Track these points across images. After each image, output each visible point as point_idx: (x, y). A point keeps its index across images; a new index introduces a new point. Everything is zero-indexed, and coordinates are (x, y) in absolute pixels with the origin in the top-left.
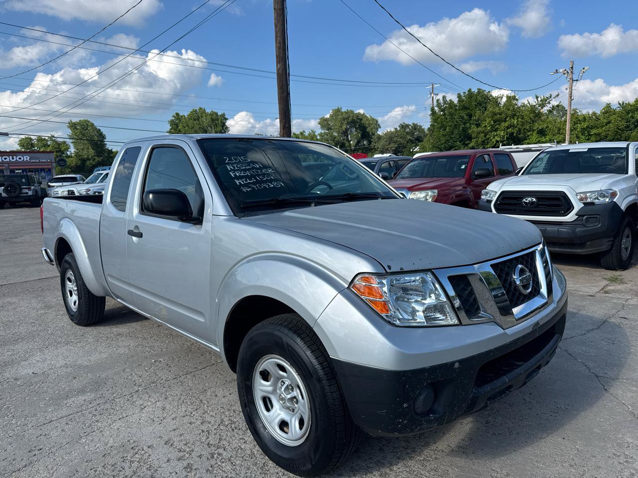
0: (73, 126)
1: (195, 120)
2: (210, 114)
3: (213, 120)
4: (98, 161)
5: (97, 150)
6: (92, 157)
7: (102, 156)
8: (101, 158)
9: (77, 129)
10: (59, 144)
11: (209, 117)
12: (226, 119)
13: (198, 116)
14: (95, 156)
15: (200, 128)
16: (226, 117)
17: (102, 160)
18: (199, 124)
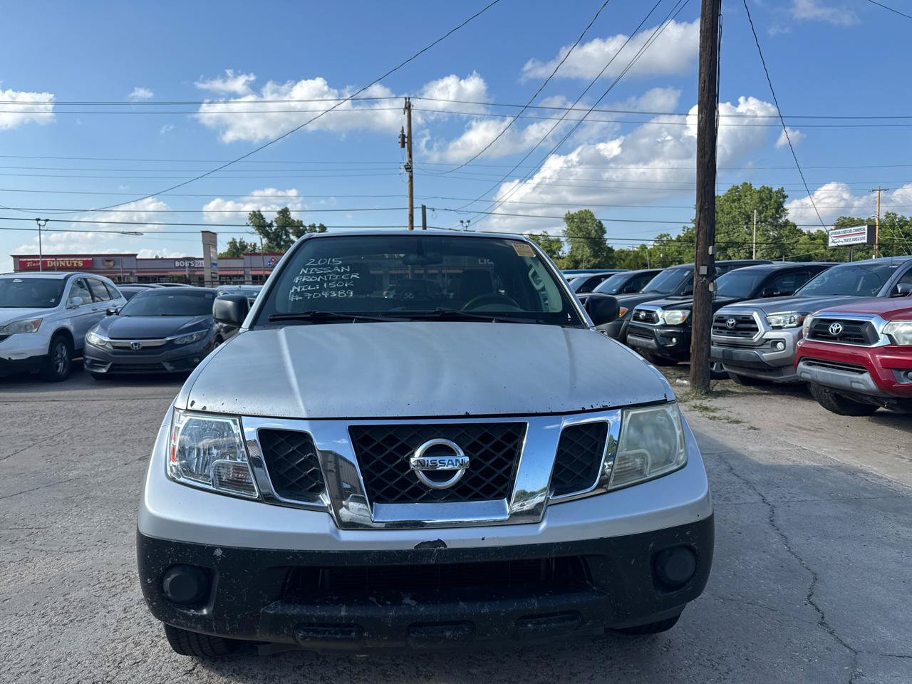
0: (570, 219)
1: (734, 201)
2: (758, 191)
3: (762, 200)
4: (594, 263)
5: (594, 249)
6: (587, 258)
7: (599, 257)
8: (599, 259)
9: (574, 222)
10: (551, 242)
11: (756, 197)
12: (784, 197)
13: (740, 196)
14: (590, 256)
15: (740, 212)
16: (786, 193)
17: (599, 261)
18: (740, 208)
